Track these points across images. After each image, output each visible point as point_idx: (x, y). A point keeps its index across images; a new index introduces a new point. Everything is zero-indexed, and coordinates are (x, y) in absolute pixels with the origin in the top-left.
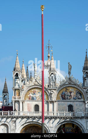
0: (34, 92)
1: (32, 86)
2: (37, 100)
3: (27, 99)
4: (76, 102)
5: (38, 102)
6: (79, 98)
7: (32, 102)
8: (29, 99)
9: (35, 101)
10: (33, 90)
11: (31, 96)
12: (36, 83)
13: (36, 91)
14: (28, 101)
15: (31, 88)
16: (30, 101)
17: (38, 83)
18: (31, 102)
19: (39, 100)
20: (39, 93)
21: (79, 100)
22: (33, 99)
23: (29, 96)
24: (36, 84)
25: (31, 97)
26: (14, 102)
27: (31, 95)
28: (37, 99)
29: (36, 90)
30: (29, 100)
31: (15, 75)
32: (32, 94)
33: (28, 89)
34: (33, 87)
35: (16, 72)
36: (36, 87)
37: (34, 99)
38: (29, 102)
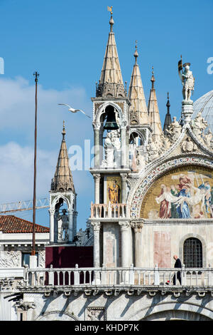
0: (181, 186)
1: (172, 158)
2: (192, 219)
3: (153, 215)
5: (197, 226)
7: (174, 226)
8: (161, 215)
9: (187, 223)
10: (175, 177)
11: (167, 203)
12: (191, 146)
13: (188, 180)
14: (155, 222)
15: (168, 166)
16: (162, 222)
17: (199, 146)
18: (167, 228)
19: (203, 218)
20: (201, 187)
22: (176, 213)
23: (159, 200)
24: (190, 148)
25: (170, 207)
26: (97, 228)
27: (170, 198)
28: (196, 212)
29: (191, 175)
30: (161, 219)
32: (173, 193)
33: (158, 173)
34: (179, 162)
36: (190, 161)
37: (181, 216)
38: (158, 228)
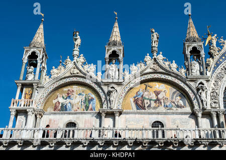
0: (68, 94)
1: (65, 78)
2: (73, 111)
3: (50, 110)
4: (173, 113)
5: (75, 116)
6: (178, 106)
7: (61, 116)
8: (55, 110)
9: (69, 114)
10: (65, 89)
11: (59, 103)
12: (76, 71)
13: (73, 91)
14: (51, 114)
15: (62, 82)
16: (55, 114)
17: (80, 71)
18: (58, 117)
19: (79, 111)
20: (80, 94)
21: (180, 110)
22: (64, 109)
23: (54, 102)
24: (75, 72)
25: (60, 105)
27: (61, 100)
28: (75, 108)
29: (75, 88)
30: (53, 112)
31: (28, 55)
32: (63, 98)
33: (56, 86)
34: (68, 80)
35: (32, 50)
36: (75, 79)
37: (66, 110)
38: (52, 117)
